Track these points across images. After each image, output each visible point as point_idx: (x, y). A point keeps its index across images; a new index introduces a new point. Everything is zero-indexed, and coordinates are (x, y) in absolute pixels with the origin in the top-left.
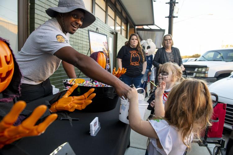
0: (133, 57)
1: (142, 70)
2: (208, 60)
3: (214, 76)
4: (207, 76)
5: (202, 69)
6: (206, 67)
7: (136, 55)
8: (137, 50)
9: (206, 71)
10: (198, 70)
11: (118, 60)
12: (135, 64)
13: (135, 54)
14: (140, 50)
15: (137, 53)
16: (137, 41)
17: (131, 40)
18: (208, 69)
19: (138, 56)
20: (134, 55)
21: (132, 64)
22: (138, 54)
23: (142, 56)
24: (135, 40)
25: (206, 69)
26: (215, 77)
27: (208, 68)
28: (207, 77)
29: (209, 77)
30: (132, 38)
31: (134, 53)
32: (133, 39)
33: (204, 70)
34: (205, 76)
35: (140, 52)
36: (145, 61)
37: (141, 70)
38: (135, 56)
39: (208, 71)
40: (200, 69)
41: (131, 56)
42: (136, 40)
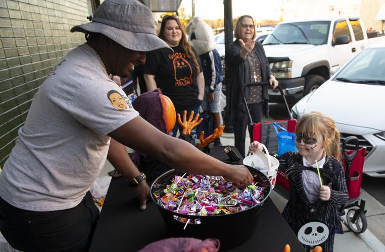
0: (178, 69)
1: (198, 93)
2: (285, 44)
3: (300, 75)
4: (290, 77)
5: (281, 64)
6: (287, 60)
7: (183, 63)
8: (183, 51)
9: (287, 67)
10: (274, 67)
11: (147, 78)
12: (183, 81)
13: (181, 61)
14: (188, 50)
15: (183, 57)
16: (180, 31)
17: (167, 31)
18: (292, 64)
19: (187, 64)
20: (179, 64)
21: (179, 83)
22: (187, 58)
23: (194, 62)
24: (175, 31)
25: (288, 64)
26: (302, 76)
27: (291, 62)
28: (291, 79)
29: (293, 77)
30: (168, 25)
31: (177, 57)
32: (171, 28)
33: (284, 66)
34: (286, 77)
35: (189, 54)
36: (201, 72)
37: (196, 92)
38: (181, 65)
39: (291, 67)
40: (277, 65)
41: (175, 67)
42: (177, 29)
